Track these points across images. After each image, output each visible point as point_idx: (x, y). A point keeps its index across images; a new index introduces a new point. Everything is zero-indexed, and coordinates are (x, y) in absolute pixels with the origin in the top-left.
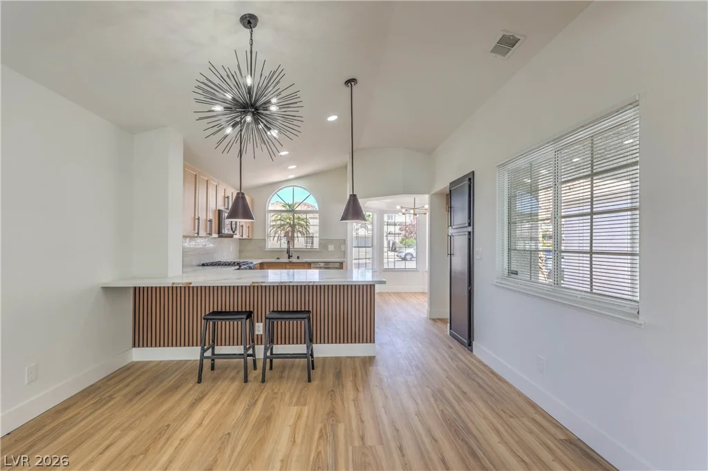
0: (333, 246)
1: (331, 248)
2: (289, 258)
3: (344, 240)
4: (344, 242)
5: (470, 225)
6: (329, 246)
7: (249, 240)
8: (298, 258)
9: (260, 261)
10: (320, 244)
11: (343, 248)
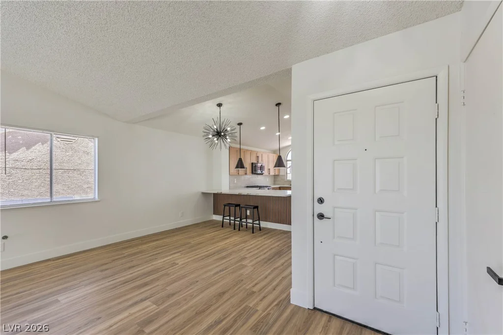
7: (278, 175)
9: (279, 186)
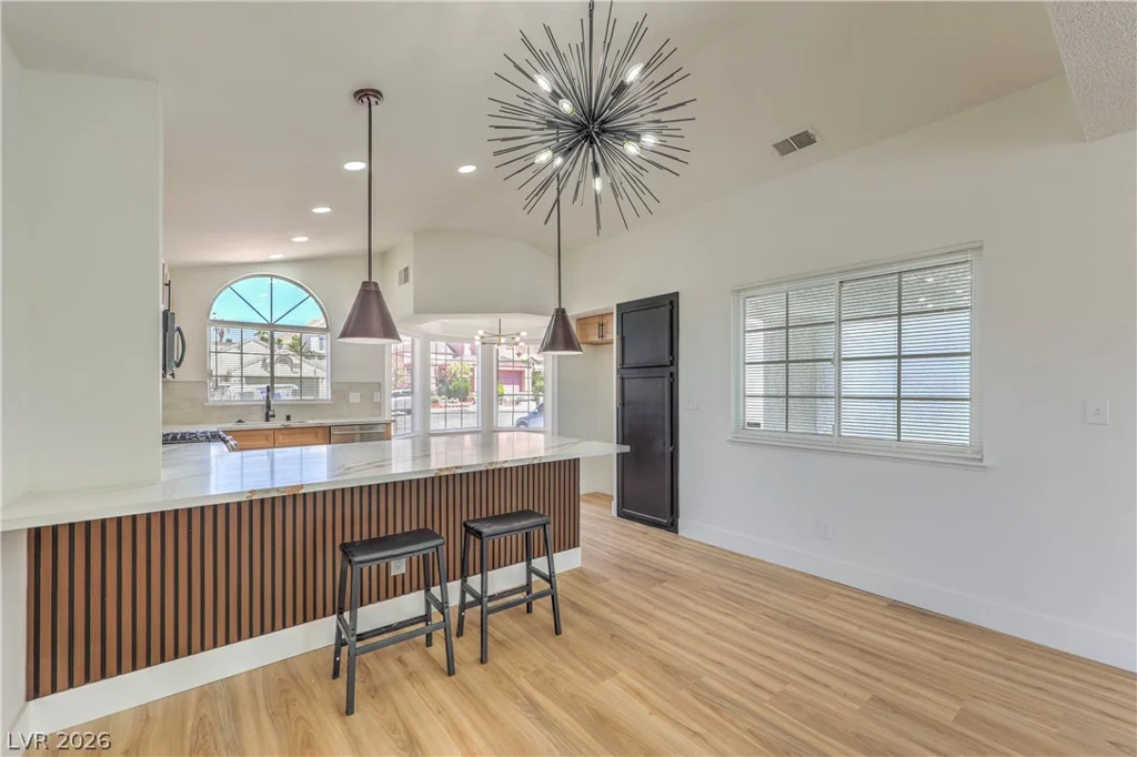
0: (358, 395)
1: (354, 398)
2: (267, 420)
3: (379, 384)
4: (379, 386)
5: (672, 364)
6: (351, 395)
8: (288, 418)
10: (334, 392)
11: (377, 398)
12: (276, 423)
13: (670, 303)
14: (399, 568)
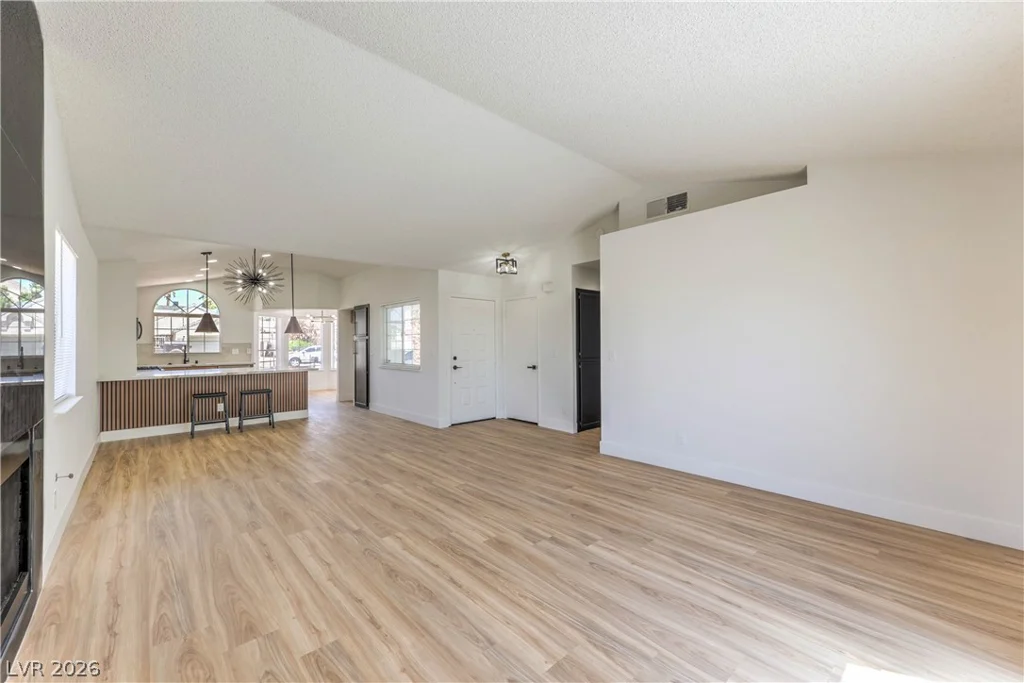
0: (238, 350)
1: (235, 351)
2: (185, 362)
4: (250, 345)
5: (367, 335)
6: (233, 350)
8: (197, 362)
10: (222, 348)
11: (249, 352)
12: (187, 365)
13: (367, 309)
14: (221, 407)
